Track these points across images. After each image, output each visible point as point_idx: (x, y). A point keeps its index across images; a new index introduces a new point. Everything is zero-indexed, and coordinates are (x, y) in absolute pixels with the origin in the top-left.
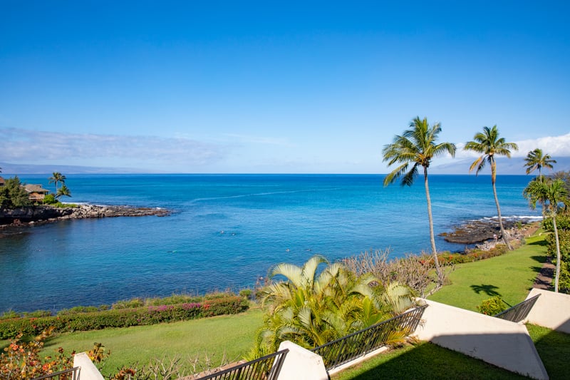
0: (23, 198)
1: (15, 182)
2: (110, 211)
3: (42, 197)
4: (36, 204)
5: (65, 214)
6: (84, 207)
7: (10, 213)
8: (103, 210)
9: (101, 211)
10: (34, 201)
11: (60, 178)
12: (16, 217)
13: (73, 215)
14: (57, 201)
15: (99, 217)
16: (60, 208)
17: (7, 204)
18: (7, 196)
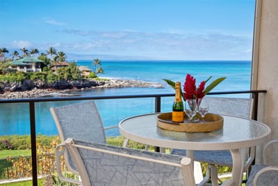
0: (77, 74)
1: (74, 64)
2: (127, 84)
3: (87, 74)
4: (85, 78)
5: (101, 85)
6: (112, 81)
7: (71, 83)
8: (123, 83)
9: (121, 83)
10: (84, 76)
11: (98, 62)
12: (74, 85)
13: (106, 85)
14: (96, 77)
15: (120, 87)
16: (98, 81)
17: (70, 77)
18: (70, 73)
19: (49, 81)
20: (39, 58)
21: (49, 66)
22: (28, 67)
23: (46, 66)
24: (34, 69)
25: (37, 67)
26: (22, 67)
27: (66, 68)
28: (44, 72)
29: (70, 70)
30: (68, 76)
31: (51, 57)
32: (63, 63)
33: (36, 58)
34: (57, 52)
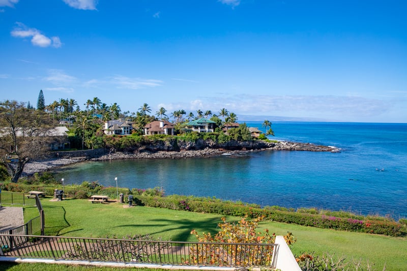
0: (247, 135)
1: (244, 126)
2: (298, 146)
3: (257, 135)
4: (255, 139)
5: (271, 147)
6: (282, 143)
7: (241, 144)
8: (294, 145)
9: (293, 146)
10: (254, 137)
11: (268, 124)
12: (244, 146)
13: (275, 147)
14: (266, 138)
15: (291, 150)
16: (268, 143)
17: (240, 138)
18: (240, 134)
19: (220, 142)
20: (212, 119)
21: (220, 127)
22: (202, 127)
23: (218, 126)
24: (207, 129)
25: (209, 128)
26: (196, 127)
27: (237, 129)
28: (216, 133)
29: (240, 131)
30: (238, 137)
31: (223, 118)
32: (234, 125)
33: (209, 119)
34: (229, 114)
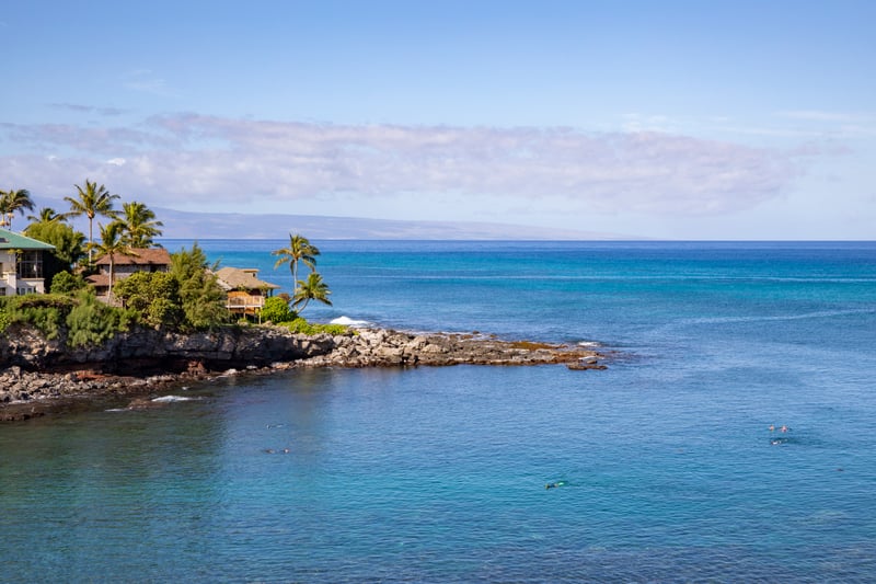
0: (210, 305)
1: (194, 262)
2: (434, 348)
3: (253, 304)
4: (243, 322)
5: (315, 353)
6: (365, 334)
7: (179, 344)
8: (415, 343)
9: (409, 346)
10: (238, 315)
12: (194, 354)
13: (335, 356)
15: (404, 364)
16: (301, 336)
17: (174, 318)
18: (174, 297)
19: (80, 337)
20: (35, 232)
21: (78, 268)
23: (66, 266)
24: (9, 279)
25: (23, 272)
27: (159, 278)
28: (55, 296)
29: (175, 284)
30: (167, 315)
31: (91, 229)
32: (146, 256)
33: (18, 230)
34: (117, 205)
